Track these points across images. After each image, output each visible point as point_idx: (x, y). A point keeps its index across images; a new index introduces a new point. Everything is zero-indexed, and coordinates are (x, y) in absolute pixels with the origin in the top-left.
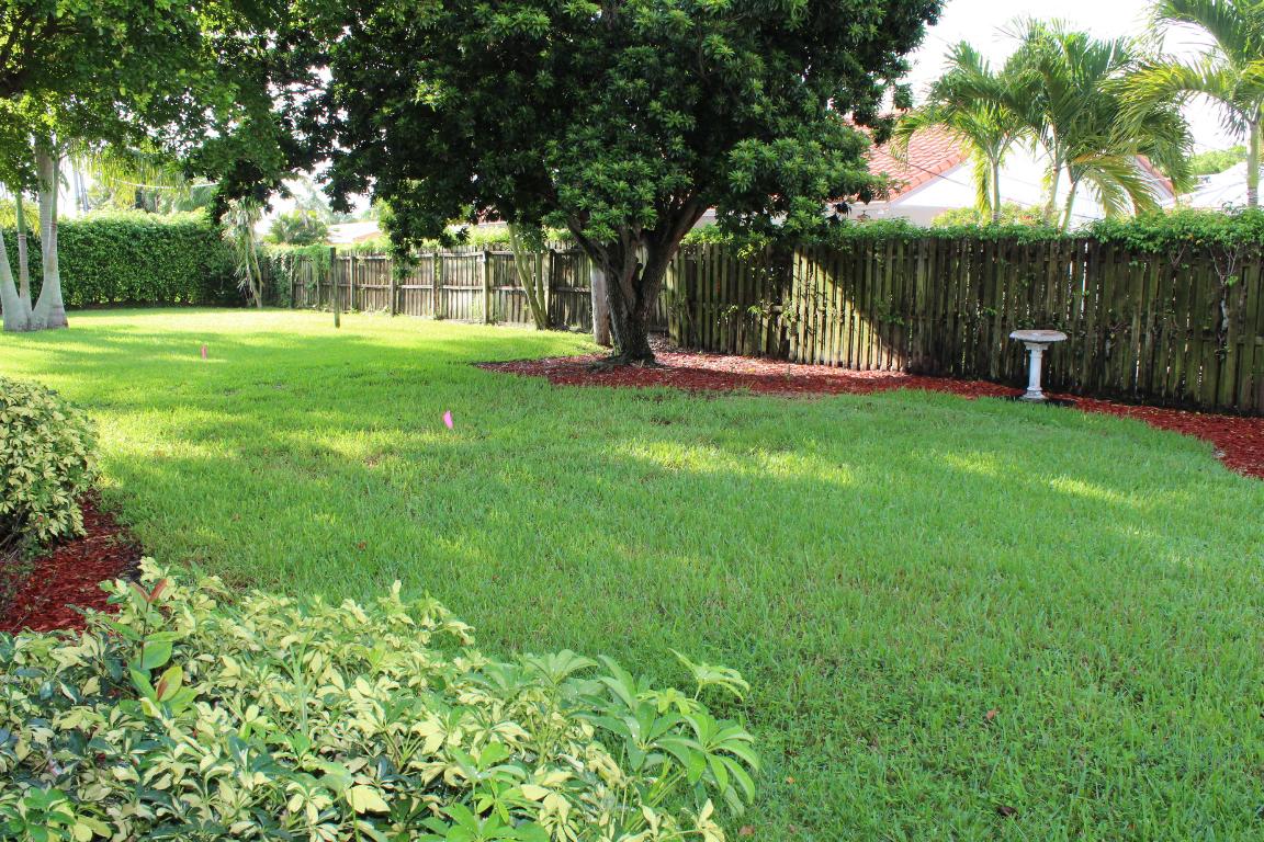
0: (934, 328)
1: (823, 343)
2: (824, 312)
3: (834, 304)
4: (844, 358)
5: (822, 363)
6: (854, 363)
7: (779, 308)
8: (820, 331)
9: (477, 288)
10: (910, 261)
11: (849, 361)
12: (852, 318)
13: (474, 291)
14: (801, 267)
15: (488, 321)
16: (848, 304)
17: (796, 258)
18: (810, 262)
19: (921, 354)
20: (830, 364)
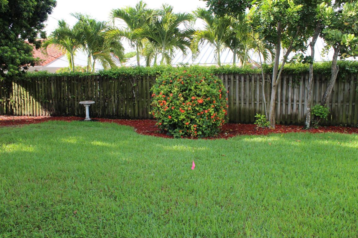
0: (58, 103)
1: (24, 109)
2: (24, 100)
3: (27, 97)
4: (31, 113)
5: (25, 115)
6: (35, 114)
7: (9, 99)
8: (23, 106)
10: (49, 83)
11: (33, 114)
12: (33, 101)
14: (15, 86)
16: (31, 97)
17: (13, 83)
18: (18, 85)
19: (55, 110)
20: (27, 115)
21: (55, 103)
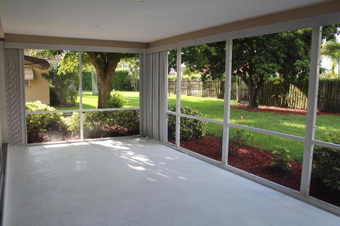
0: (327, 101)
1: (297, 104)
2: (298, 97)
3: (300, 96)
4: (303, 107)
5: (297, 108)
7: (286, 96)
8: (296, 102)
9: (199, 88)
10: (321, 86)
11: (304, 108)
12: (305, 99)
13: (199, 89)
14: (292, 87)
15: (203, 96)
16: (304, 96)
17: (291, 85)
18: (294, 86)
19: (323, 107)
20: (299, 109)
21: (325, 101)
